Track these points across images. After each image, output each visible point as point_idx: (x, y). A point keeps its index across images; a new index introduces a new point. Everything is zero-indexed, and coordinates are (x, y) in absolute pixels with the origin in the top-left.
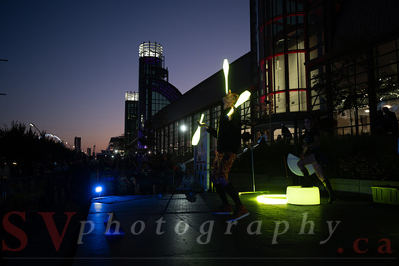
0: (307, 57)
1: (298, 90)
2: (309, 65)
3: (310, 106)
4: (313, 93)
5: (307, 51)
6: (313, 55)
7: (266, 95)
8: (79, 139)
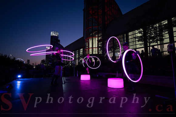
0: (98, 39)
1: (95, 48)
2: (99, 41)
3: (98, 52)
4: (100, 49)
5: (98, 37)
6: (99, 39)
7: (87, 49)
8: (29, 60)
